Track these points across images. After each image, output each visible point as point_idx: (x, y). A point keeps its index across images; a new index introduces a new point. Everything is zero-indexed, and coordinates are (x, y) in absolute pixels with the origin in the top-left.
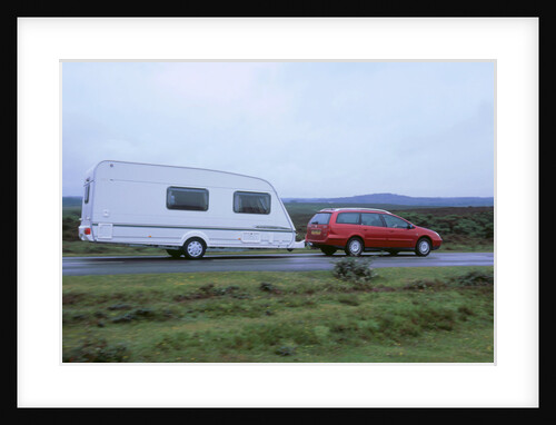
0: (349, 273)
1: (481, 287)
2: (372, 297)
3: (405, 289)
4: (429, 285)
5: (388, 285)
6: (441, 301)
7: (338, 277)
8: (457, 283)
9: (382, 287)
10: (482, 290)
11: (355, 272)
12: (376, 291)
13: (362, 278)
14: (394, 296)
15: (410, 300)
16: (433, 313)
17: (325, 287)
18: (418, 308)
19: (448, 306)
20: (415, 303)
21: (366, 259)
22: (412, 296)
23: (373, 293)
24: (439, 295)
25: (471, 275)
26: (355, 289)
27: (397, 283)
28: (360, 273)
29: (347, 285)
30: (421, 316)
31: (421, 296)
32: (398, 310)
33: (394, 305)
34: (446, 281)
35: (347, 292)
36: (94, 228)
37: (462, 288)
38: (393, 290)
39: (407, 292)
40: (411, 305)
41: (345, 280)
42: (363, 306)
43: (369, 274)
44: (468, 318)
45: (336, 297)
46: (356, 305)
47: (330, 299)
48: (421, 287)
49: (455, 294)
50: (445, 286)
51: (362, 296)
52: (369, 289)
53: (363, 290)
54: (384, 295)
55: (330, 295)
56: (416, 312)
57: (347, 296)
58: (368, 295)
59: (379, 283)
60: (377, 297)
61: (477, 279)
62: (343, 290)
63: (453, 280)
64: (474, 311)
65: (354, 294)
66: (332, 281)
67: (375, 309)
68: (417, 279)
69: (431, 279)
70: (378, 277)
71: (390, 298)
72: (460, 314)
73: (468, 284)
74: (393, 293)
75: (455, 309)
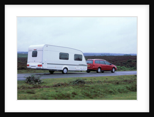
0: (32, 81)
1: (80, 85)
2: (40, 90)
3: (53, 86)
4: (62, 84)
5: (47, 85)
6: (66, 90)
7: (27, 83)
8: (72, 83)
9: (45, 86)
10: (80, 86)
11: (34, 81)
12: (42, 88)
13: (37, 83)
14: (49, 89)
15: (55, 91)
16: (63, 95)
17: (21, 87)
18: (58, 93)
19: (68, 92)
20: (57, 92)
21: (39, 76)
22: (56, 89)
23: (41, 89)
24: (66, 88)
25: (77, 80)
26: (34, 87)
27: (51, 84)
28: (36, 81)
29: (31, 86)
30: (59, 96)
31: (59, 89)
32: (50, 95)
33: (49, 93)
34: (68, 83)
35: (31, 89)
36: (43, 64)
37: (74, 85)
38: (49, 87)
39: (54, 88)
40: (55, 92)
41: (30, 84)
42: (36, 94)
43: (40, 81)
44: (75, 96)
45: (25, 91)
46: (34, 93)
47: (23, 92)
48: (59, 86)
49: (71, 87)
50: (68, 85)
51: (36, 90)
52: (40, 87)
53: (37, 87)
54: (45, 89)
55: (23, 90)
56: (57, 95)
57: (30, 90)
58: (39, 89)
59: (44, 85)
60: (42, 90)
61: (79, 82)
62: (29, 88)
63: (71, 82)
64: (77, 93)
65: (33, 89)
66: (25, 85)
67: (41, 95)
68: (58, 83)
69: (63, 82)
70: (43, 82)
71: (47, 90)
72: (72, 95)
73: (76, 84)
74: (49, 88)
75: (71, 93)
